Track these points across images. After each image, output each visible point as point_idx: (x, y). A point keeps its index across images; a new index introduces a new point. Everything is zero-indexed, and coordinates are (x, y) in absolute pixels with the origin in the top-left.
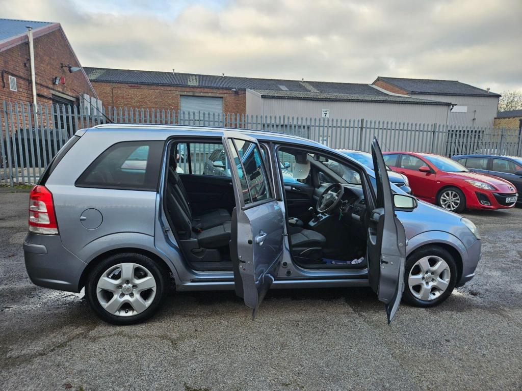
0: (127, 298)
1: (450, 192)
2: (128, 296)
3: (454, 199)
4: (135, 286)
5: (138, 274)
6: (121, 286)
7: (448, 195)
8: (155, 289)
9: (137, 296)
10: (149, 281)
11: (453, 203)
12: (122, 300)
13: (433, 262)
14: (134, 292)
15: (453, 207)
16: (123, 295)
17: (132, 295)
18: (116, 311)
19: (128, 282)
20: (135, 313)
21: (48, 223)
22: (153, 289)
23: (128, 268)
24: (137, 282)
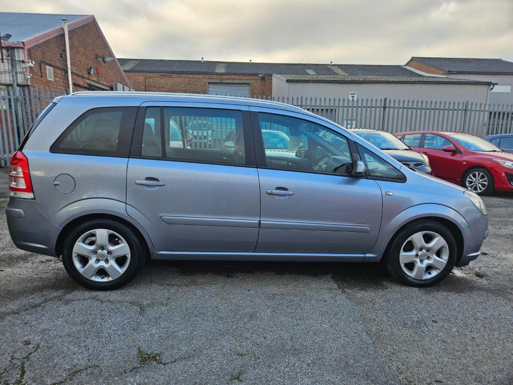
0: (102, 263)
1: (477, 173)
2: (104, 262)
3: (481, 180)
4: (109, 252)
5: (113, 240)
6: (96, 252)
7: (475, 176)
8: (129, 256)
9: (112, 263)
10: (123, 248)
11: (480, 185)
12: (97, 266)
13: (428, 239)
14: (108, 258)
15: (480, 189)
16: (98, 261)
17: (107, 261)
18: (92, 276)
19: (102, 248)
20: (110, 279)
21: (25, 187)
22: (127, 255)
23: (102, 234)
24: (111, 248)
